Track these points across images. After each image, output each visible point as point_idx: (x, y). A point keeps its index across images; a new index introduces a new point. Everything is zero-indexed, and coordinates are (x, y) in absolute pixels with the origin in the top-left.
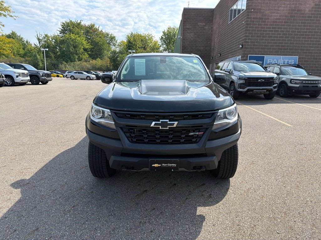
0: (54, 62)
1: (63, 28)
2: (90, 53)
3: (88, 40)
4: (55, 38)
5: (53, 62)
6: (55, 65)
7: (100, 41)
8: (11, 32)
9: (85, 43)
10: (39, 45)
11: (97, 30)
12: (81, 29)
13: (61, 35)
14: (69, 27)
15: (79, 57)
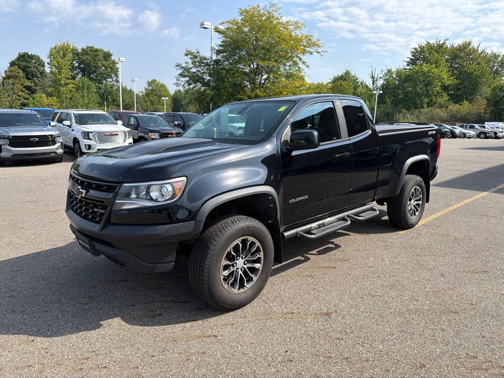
0: (389, 109)
1: (413, 56)
2: (452, 92)
3: (453, 71)
4: (399, 73)
5: (387, 110)
6: (389, 115)
7: (475, 71)
8: (345, 72)
9: (445, 76)
10: (372, 86)
11: (475, 51)
12: (443, 53)
13: (409, 67)
14: (424, 53)
15: (432, 100)
